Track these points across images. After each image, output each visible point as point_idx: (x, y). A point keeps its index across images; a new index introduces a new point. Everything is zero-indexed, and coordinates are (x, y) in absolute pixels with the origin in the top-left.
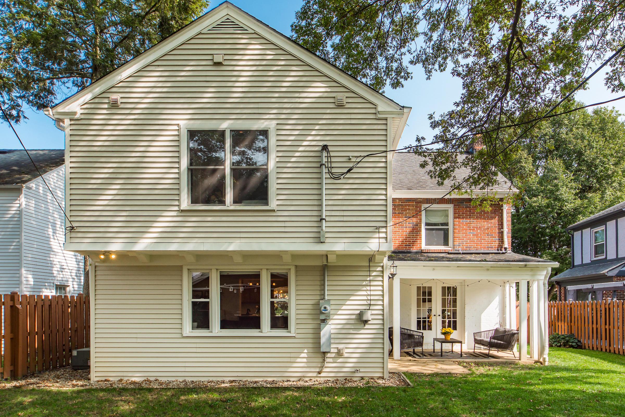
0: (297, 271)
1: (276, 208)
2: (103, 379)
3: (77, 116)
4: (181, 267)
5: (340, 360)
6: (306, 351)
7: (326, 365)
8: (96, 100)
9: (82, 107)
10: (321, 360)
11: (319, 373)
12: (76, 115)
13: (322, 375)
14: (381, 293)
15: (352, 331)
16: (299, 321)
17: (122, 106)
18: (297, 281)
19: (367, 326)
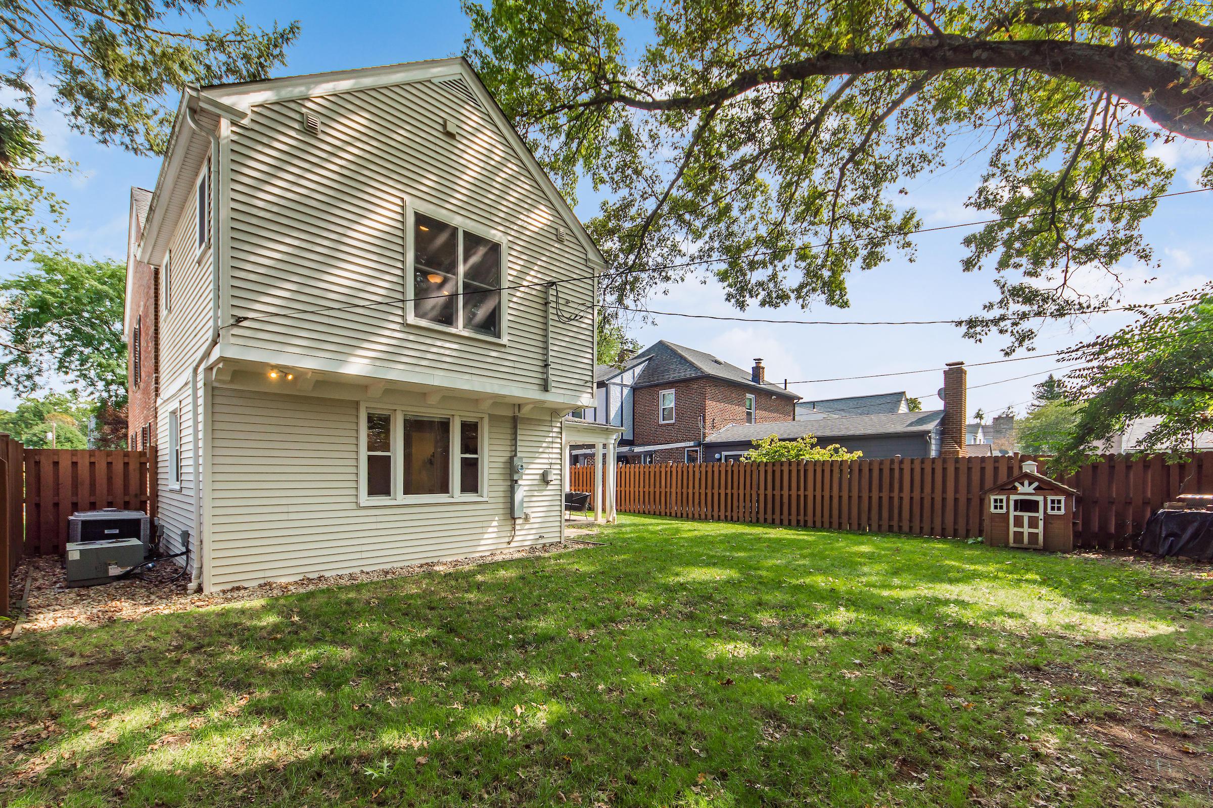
0: (490, 420)
1: (508, 344)
2: (229, 587)
3: (245, 122)
4: (357, 403)
5: (527, 526)
6: (497, 518)
7: (517, 533)
8: (276, 108)
9: (255, 109)
10: (510, 528)
11: (509, 543)
12: (243, 118)
13: (513, 544)
14: (559, 451)
15: (536, 493)
16: (492, 483)
17: (321, 136)
18: (490, 432)
19: (549, 487)
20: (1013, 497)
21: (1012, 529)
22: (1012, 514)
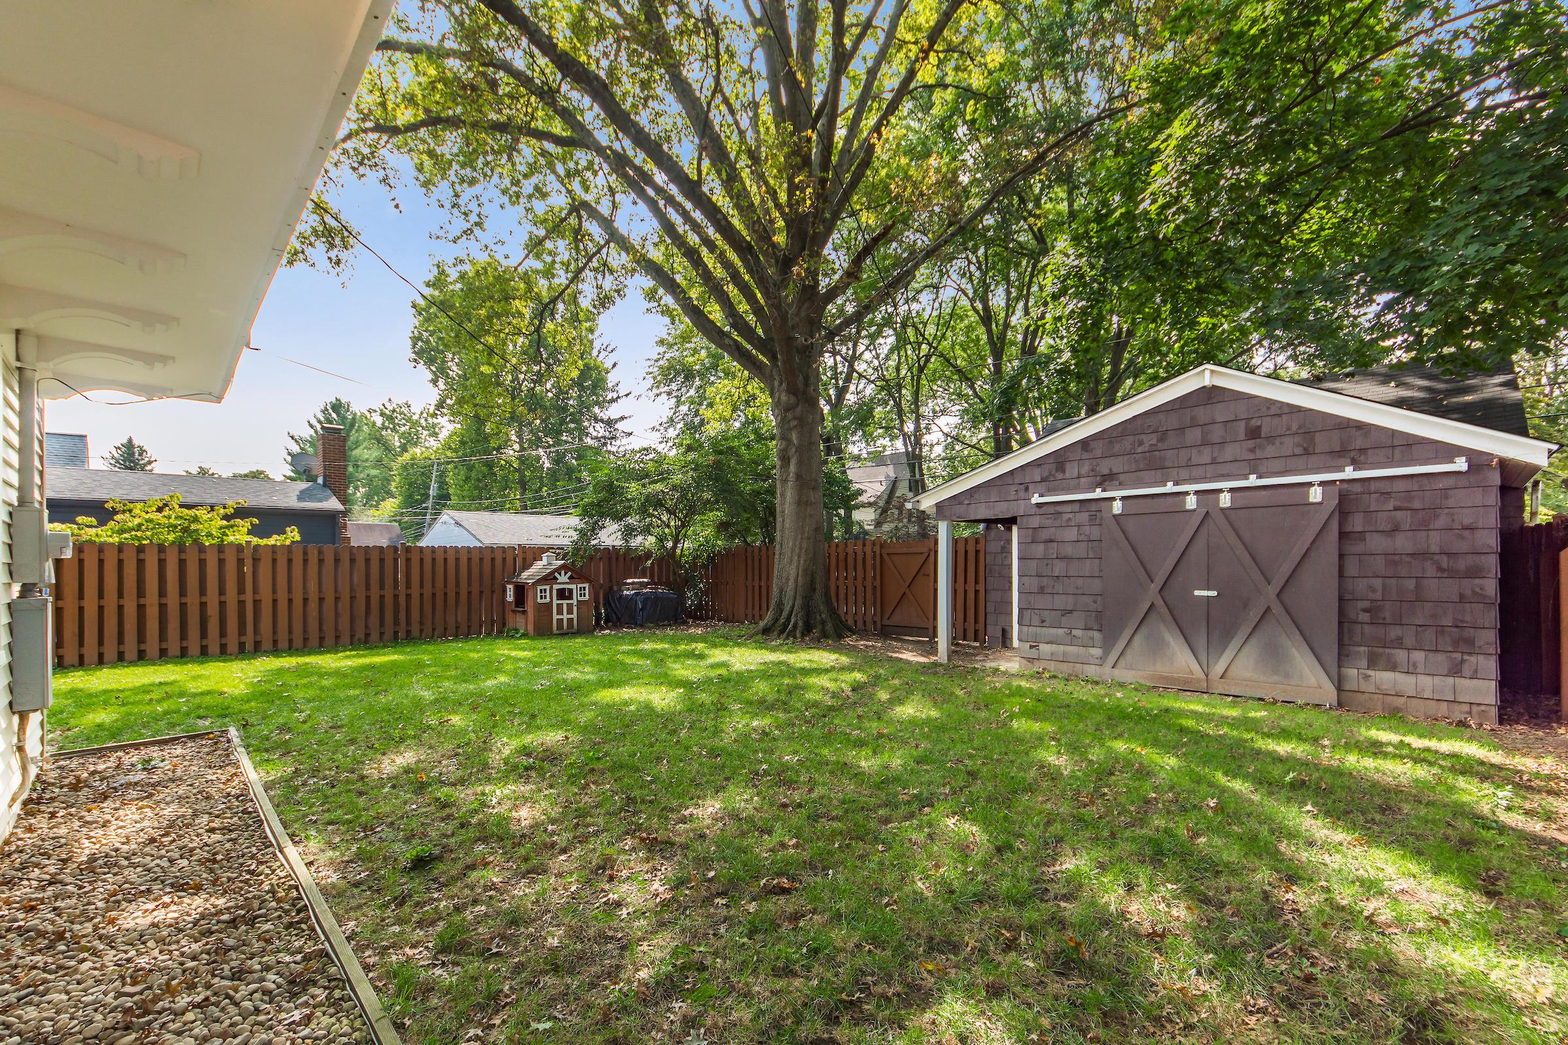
20: (556, 587)
21: (555, 617)
22: (555, 602)
